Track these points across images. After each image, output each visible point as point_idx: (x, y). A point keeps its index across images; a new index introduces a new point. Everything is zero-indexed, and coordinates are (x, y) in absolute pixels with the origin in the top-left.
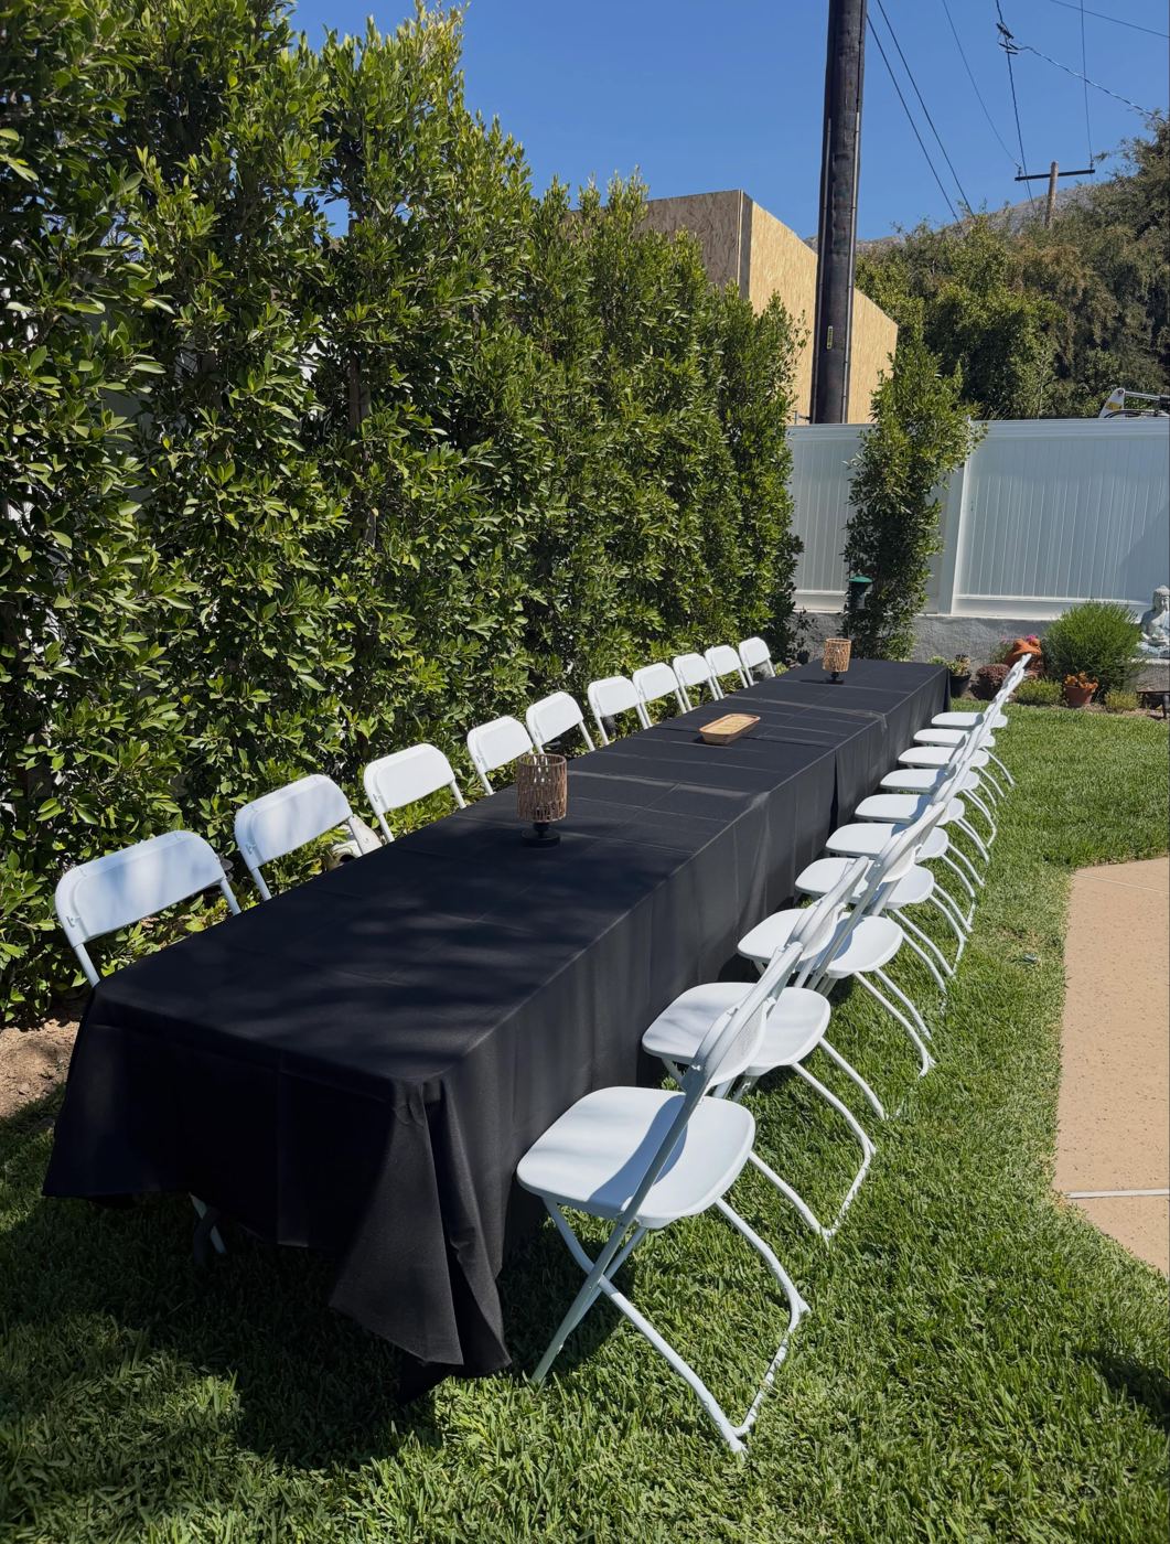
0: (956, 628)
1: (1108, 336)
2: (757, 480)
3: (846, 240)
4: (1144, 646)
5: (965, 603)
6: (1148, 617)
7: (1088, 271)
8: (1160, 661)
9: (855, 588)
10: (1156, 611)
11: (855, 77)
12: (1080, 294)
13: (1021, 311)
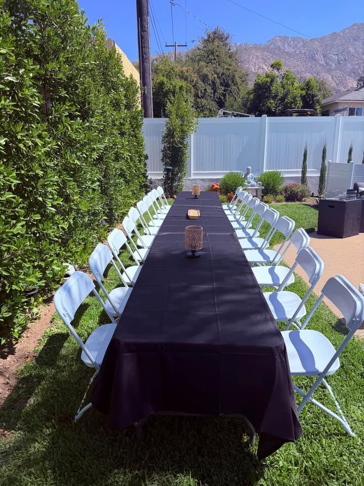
0: (193, 182)
1: (202, 95)
2: (137, 136)
3: (148, 58)
4: (246, 183)
5: (195, 174)
6: (246, 175)
7: (196, 75)
8: (251, 188)
9: (167, 170)
10: (248, 173)
11: (146, 5)
12: (195, 82)
13: (182, 86)
